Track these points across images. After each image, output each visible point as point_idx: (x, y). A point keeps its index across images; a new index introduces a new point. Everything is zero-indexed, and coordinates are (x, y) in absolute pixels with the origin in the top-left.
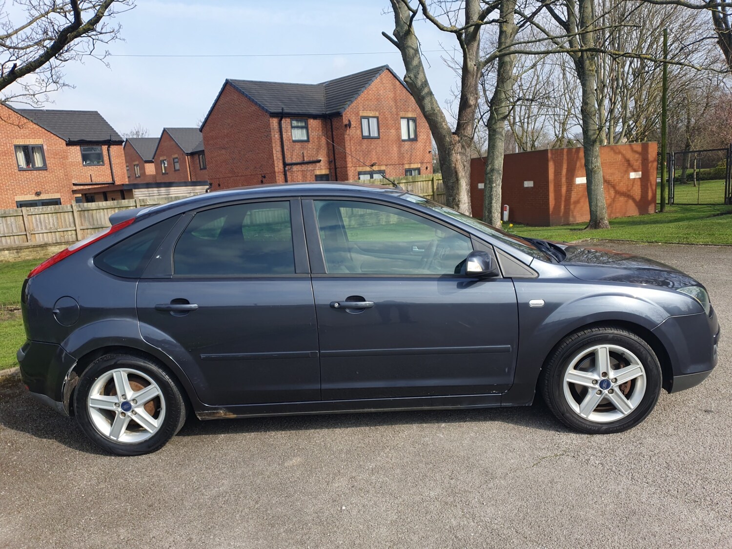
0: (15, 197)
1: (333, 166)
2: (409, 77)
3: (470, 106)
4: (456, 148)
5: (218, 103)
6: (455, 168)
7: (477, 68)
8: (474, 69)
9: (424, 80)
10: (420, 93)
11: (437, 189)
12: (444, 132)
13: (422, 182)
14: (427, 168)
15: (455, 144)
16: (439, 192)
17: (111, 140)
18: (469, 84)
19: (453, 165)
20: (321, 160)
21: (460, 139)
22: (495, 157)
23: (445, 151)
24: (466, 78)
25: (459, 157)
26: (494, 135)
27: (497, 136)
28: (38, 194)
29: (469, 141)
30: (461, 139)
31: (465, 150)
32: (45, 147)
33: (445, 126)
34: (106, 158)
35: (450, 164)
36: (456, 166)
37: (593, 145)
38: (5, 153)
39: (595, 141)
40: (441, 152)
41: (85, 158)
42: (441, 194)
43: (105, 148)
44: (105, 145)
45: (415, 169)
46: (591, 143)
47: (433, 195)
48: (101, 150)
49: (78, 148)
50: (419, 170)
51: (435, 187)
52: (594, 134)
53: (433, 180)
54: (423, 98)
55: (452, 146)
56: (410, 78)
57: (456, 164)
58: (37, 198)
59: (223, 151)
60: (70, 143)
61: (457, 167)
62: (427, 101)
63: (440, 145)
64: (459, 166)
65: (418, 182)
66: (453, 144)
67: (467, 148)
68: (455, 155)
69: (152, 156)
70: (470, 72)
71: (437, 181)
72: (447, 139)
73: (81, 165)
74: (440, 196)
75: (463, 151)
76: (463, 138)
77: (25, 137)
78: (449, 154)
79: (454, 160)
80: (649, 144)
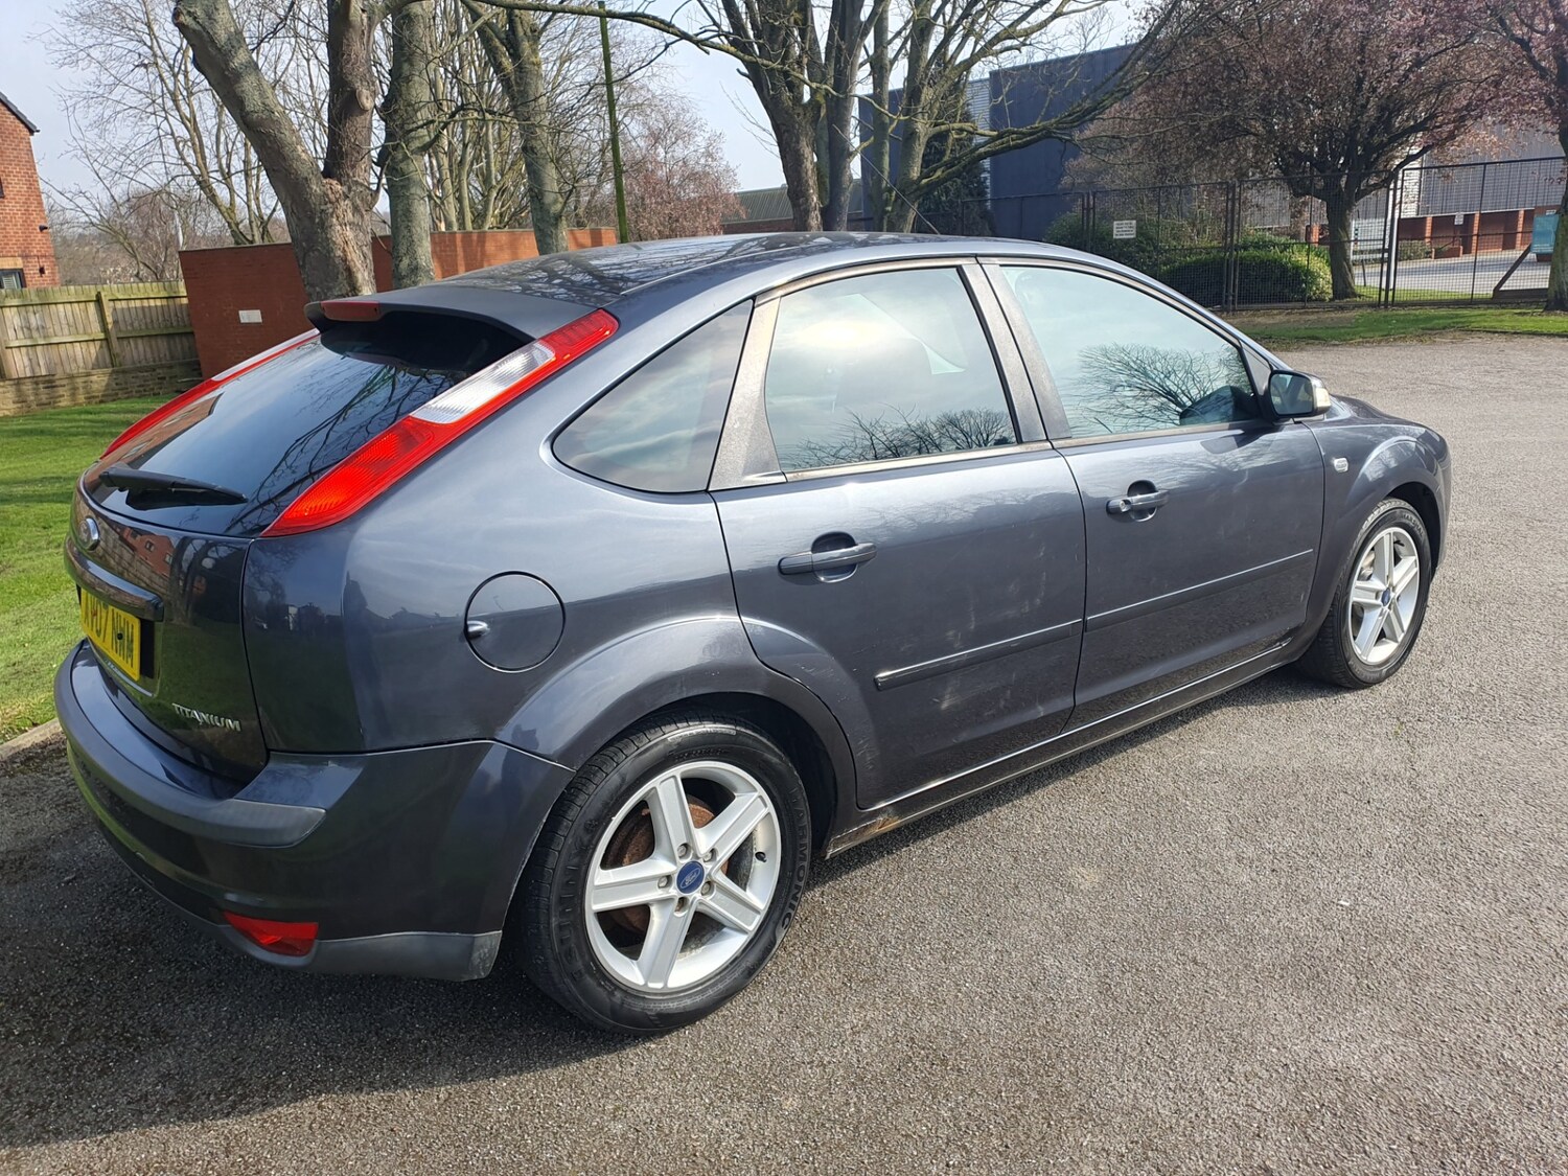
2: (189, 13)
3: (363, 111)
4: (339, 212)
6: (345, 260)
7: (369, 18)
8: (362, 20)
9: (232, 30)
10: (227, 65)
11: (116, 322)
12: (304, 171)
13: (68, 306)
14: (42, 271)
15: (337, 201)
16: (120, 331)
18: (353, 56)
19: (339, 253)
21: (345, 189)
22: (415, 238)
23: (311, 218)
24: (345, 41)
25: (350, 234)
26: (406, 187)
27: (413, 191)
29: (369, 197)
30: (350, 189)
31: (362, 216)
33: (303, 155)
35: (330, 251)
36: (346, 255)
37: (556, 225)
39: (558, 217)
40: (299, 219)
42: (128, 338)
45: (12, 272)
46: (552, 221)
47: (106, 339)
50: (20, 274)
51: (109, 319)
52: (556, 201)
53: (98, 301)
54: (237, 76)
55: (329, 205)
56: (195, 18)
57: (344, 251)
61: (349, 258)
62: (248, 85)
63: (293, 201)
64: (353, 254)
65: (56, 304)
66: (330, 202)
67: (364, 213)
68: (339, 227)
70: (353, 27)
71: (111, 303)
72: (314, 187)
74: (125, 342)
75: (357, 219)
76: (354, 188)
78: (324, 226)
79: (339, 241)
80: (603, 231)
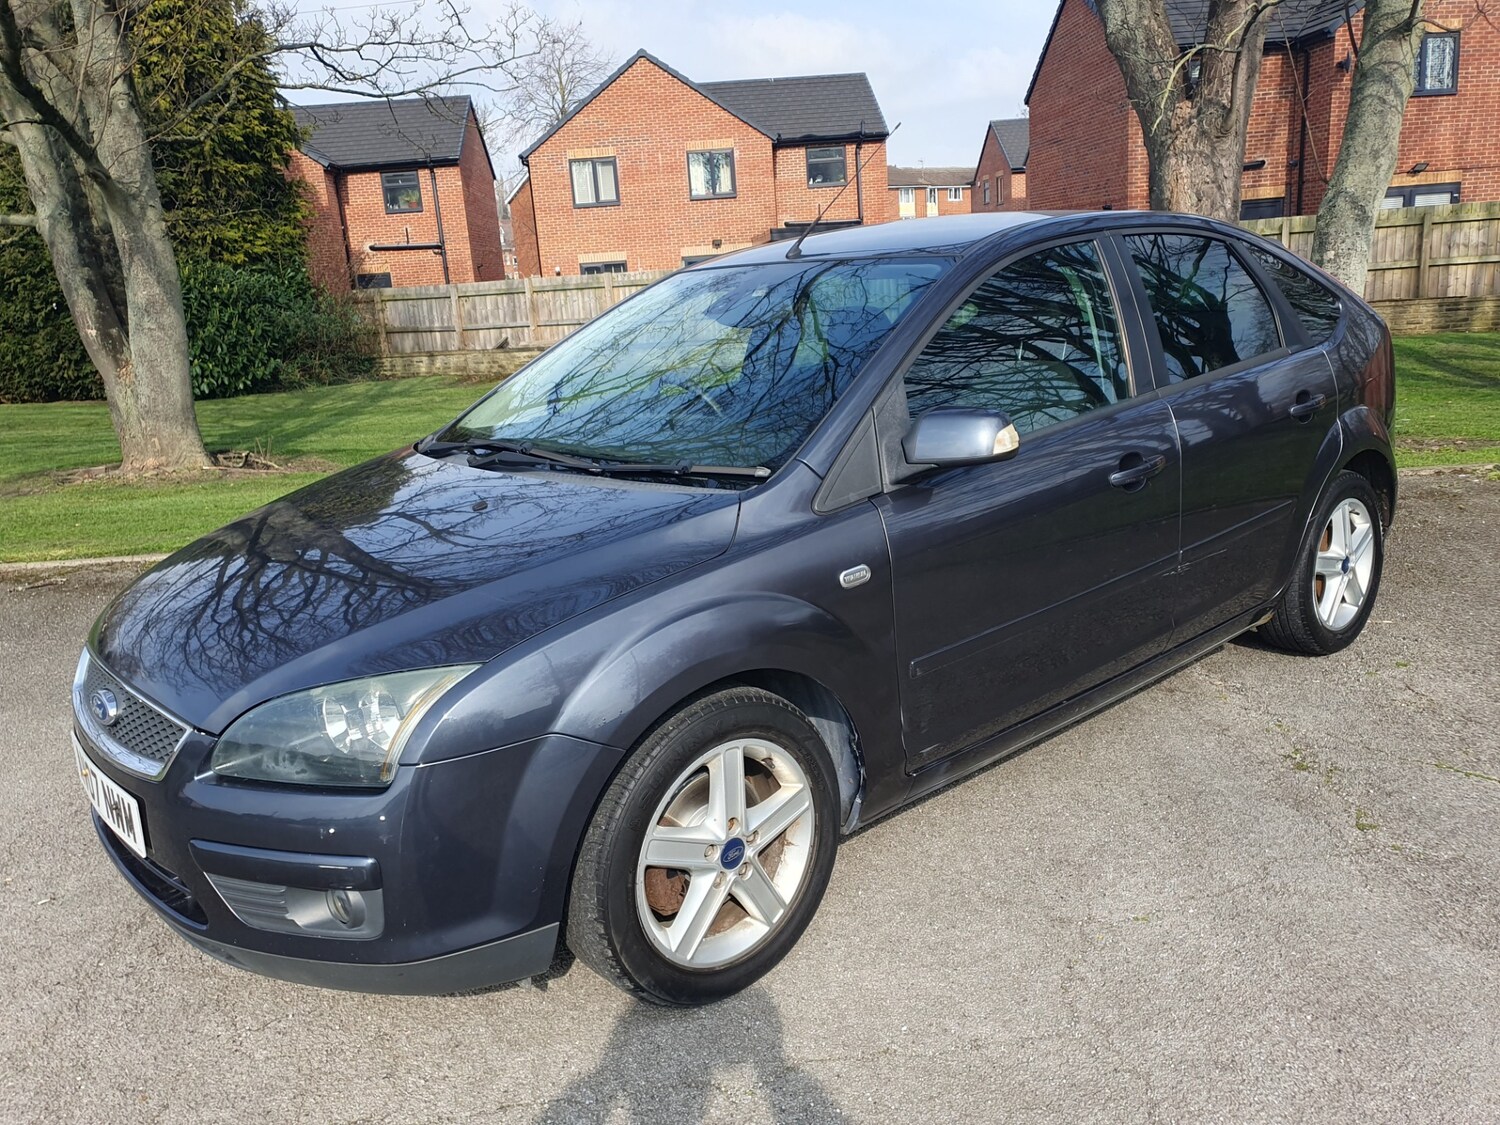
0: (682, 249)
1: (1296, 178)
4: (1178, 143)
5: (1055, 36)
17: (860, 133)
20: (1263, 162)
21: (1194, 112)
23: (1154, 153)
28: (717, 244)
30: (1199, 112)
31: (1211, 144)
32: (736, 154)
34: (851, 171)
35: (1162, 191)
36: (1172, 195)
38: (671, 169)
41: (814, 171)
43: (851, 149)
44: (852, 143)
48: (843, 154)
49: (802, 151)
57: (1174, 191)
58: (714, 252)
59: (1055, 149)
60: (779, 145)
66: (1172, 131)
68: (1174, 162)
69: (1023, 159)
72: (1161, 114)
73: (805, 186)
75: (1202, 149)
76: (1205, 110)
77: (706, 136)
78: (1161, 161)
